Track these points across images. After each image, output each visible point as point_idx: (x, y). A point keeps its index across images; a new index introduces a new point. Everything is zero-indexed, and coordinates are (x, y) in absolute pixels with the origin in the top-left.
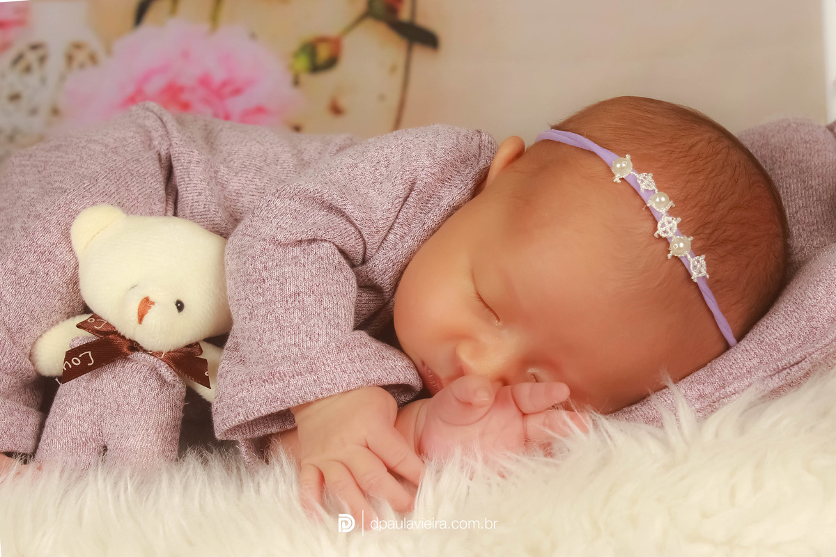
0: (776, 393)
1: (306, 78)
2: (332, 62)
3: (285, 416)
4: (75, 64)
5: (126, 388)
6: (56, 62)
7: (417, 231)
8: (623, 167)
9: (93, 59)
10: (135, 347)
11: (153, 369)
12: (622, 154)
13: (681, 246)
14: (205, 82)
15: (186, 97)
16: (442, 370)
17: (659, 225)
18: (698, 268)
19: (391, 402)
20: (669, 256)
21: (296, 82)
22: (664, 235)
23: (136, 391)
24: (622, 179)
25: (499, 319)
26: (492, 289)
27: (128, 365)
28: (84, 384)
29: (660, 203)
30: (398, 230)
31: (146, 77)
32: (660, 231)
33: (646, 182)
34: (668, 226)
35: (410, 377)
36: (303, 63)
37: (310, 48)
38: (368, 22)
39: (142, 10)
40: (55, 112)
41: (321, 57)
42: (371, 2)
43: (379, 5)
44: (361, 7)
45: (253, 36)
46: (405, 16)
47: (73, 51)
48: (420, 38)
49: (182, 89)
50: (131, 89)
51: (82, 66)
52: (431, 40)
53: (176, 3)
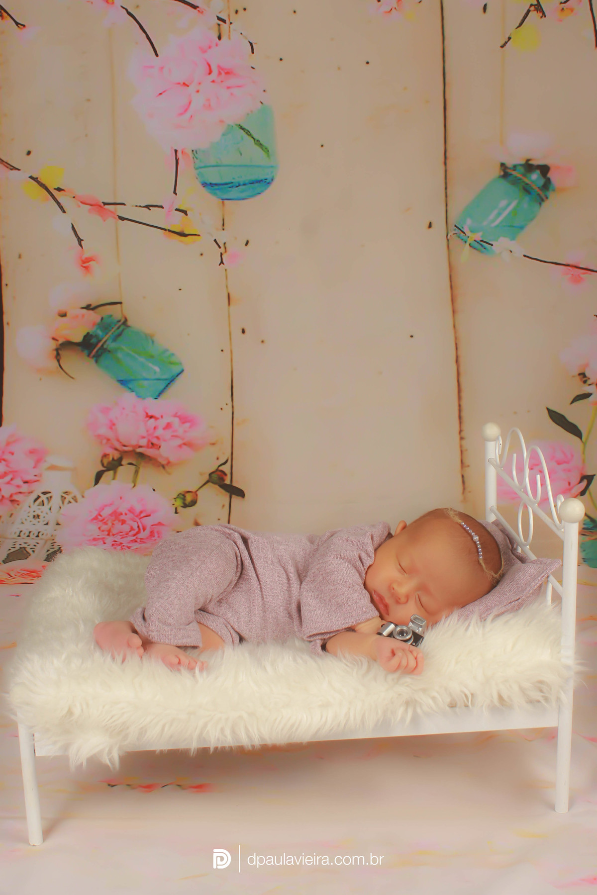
1: (180, 509)
2: (193, 503)
4: (66, 501)
6: (56, 501)
15: (122, 517)
21: (176, 512)
36: (179, 503)
37: (182, 496)
38: (210, 484)
39: (98, 477)
40: (58, 524)
41: (188, 500)
42: (210, 475)
43: (214, 476)
44: (207, 477)
45: (154, 490)
46: (228, 482)
47: (65, 495)
48: (235, 492)
49: (121, 514)
50: (95, 514)
51: (70, 502)
52: (241, 493)
53: (115, 473)
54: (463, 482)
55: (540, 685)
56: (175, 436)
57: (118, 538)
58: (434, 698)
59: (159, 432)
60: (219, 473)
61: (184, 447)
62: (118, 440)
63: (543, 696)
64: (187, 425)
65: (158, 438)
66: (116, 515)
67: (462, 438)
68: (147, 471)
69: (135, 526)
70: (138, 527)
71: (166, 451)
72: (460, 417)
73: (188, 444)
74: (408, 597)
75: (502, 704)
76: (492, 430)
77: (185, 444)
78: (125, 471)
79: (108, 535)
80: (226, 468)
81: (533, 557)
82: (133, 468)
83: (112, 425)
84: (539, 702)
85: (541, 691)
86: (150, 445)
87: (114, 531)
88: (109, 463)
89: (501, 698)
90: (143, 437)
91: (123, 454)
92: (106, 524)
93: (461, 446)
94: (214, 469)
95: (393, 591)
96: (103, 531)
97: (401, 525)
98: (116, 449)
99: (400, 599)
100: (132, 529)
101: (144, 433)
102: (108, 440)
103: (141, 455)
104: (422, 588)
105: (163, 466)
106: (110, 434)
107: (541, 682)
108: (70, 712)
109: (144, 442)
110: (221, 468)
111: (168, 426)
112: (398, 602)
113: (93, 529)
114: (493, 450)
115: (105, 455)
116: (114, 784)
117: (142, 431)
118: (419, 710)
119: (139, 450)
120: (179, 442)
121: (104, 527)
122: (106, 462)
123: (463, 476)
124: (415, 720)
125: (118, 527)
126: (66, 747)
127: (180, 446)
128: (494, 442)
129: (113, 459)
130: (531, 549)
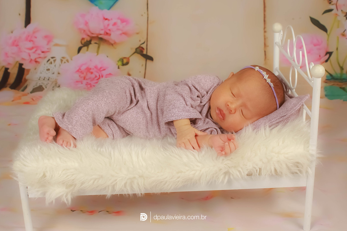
1: (121, 67)
2: (127, 63)
4: (63, 62)
8: (257, 68)
9: (68, 61)
13: (269, 80)
14: (96, 67)
15: (91, 71)
17: (264, 77)
18: (272, 85)
20: (267, 82)
21: (119, 68)
24: (257, 70)
25: (235, 98)
31: (81, 66)
34: (266, 77)
36: (120, 63)
37: (122, 60)
38: (136, 54)
39: (79, 50)
40: (59, 73)
41: (124, 62)
42: (136, 49)
43: (138, 50)
44: (134, 50)
45: (107, 57)
46: (145, 53)
47: (62, 59)
48: (149, 58)
49: (91, 69)
50: (78, 69)
51: (65, 62)
52: (151, 59)
53: (88, 48)
54: (265, 54)
55: (297, 164)
56: (118, 29)
57: (89, 81)
58: (239, 171)
59: (111, 27)
60: (141, 48)
61: (123, 35)
62: (90, 31)
63: (299, 170)
64: (125, 23)
65: (110, 30)
66: (88, 70)
67: (265, 32)
68: (104, 47)
69: (98, 75)
70: (99, 75)
71: (114, 37)
72: (265, 21)
73: (125, 33)
74: (235, 110)
75: (276, 174)
76: (278, 27)
77: (123, 33)
78: (93, 46)
79: (84, 79)
80: (144, 46)
81: (296, 95)
82: (97, 45)
83: (86, 23)
84: (296, 173)
85: (298, 167)
86: (106, 34)
87: (87, 77)
88: (85, 43)
89: (275, 170)
90: (102, 30)
91: (92, 38)
92: (83, 73)
93: (265, 36)
94: (138, 46)
95: (227, 107)
96: (81, 77)
97: (232, 74)
98: (88, 36)
99: (231, 111)
100: (96, 77)
101: (102, 28)
102: (84, 31)
103: (101, 39)
104: (244, 105)
105: (112, 44)
106: (84, 27)
107: (298, 163)
108: (44, 176)
109: (102, 32)
110: (142, 46)
111: (115, 24)
112: (230, 112)
113: (77, 76)
114: (278, 38)
115: (83, 39)
116: (74, 210)
117: (102, 27)
118: (232, 177)
119: (100, 36)
120: (120, 32)
121: (82, 75)
122: (83, 42)
123: (265, 52)
124: (229, 182)
125: (89, 75)
126: (44, 193)
127: (121, 34)
128: (278, 33)
129: (87, 41)
130: (296, 91)
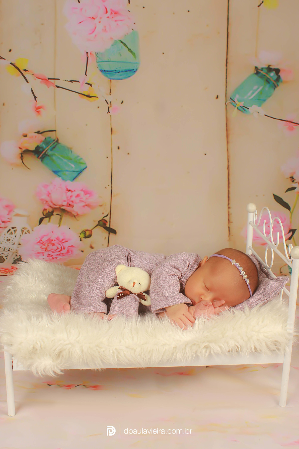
0: (264, 304)
1: (83, 239)
2: (90, 236)
3: (164, 309)
4: (24, 233)
5: (129, 301)
6: (19, 232)
7: (191, 273)
8: (234, 262)
9: (29, 232)
10: (131, 293)
11: (134, 297)
12: (233, 259)
13: (245, 277)
14: (58, 239)
15: (53, 242)
16: (196, 300)
17: (241, 273)
18: (248, 281)
19: (186, 306)
20: (243, 279)
21: (81, 240)
22: (242, 275)
23: (131, 302)
24: (234, 264)
25: (209, 290)
26: (208, 285)
27: (129, 296)
28: (120, 300)
29: (241, 269)
30: (187, 273)
31: (43, 237)
32: (241, 274)
33: (238, 265)
34: (243, 273)
35: (189, 301)
36: (82, 235)
37: (84, 232)
38: (99, 226)
39: (41, 221)
40: (19, 244)
41: (87, 235)
43: (101, 222)
44: (97, 223)
45: (70, 229)
46: (108, 226)
47: (23, 230)
48: (112, 231)
50: (39, 240)
53: (50, 219)
54: (229, 230)
56: (81, 201)
57: (50, 253)
58: (220, 347)
59: (73, 199)
60: (104, 221)
62: (52, 202)
63: (277, 348)
64: (88, 195)
65: (72, 202)
66: (50, 241)
67: (229, 208)
68: (66, 219)
69: (59, 247)
71: (76, 209)
72: (229, 197)
73: (88, 205)
76: (252, 207)
78: (55, 218)
79: (46, 251)
80: (107, 219)
82: (59, 216)
83: (49, 194)
84: (275, 350)
85: (276, 345)
86: (68, 205)
87: (49, 249)
89: (255, 348)
91: (54, 209)
93: (229, 212)
94: (101, 219)
98: (51, 207)
101: (65, 199)
102: (47, 202)
103: (64, 210)
105: (75, 216)
106: (47, 199)
107: (277, 341)
109: (65, 203)
110: (104, 218)
111: (78, 196)
113: (38, 248)
114: (252, 218)
115: (45, 210)
116: (51, 384)
118: (212, 352)
119: (62, 208)
121: (43, 247)
122: (45, 213)
123: (229, 227)
125: (51, 247)
127: (84, 206)
128: (253, 213)
129: (49, 212)
